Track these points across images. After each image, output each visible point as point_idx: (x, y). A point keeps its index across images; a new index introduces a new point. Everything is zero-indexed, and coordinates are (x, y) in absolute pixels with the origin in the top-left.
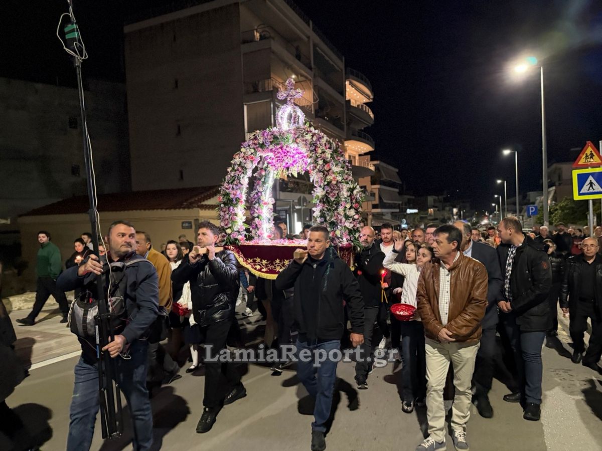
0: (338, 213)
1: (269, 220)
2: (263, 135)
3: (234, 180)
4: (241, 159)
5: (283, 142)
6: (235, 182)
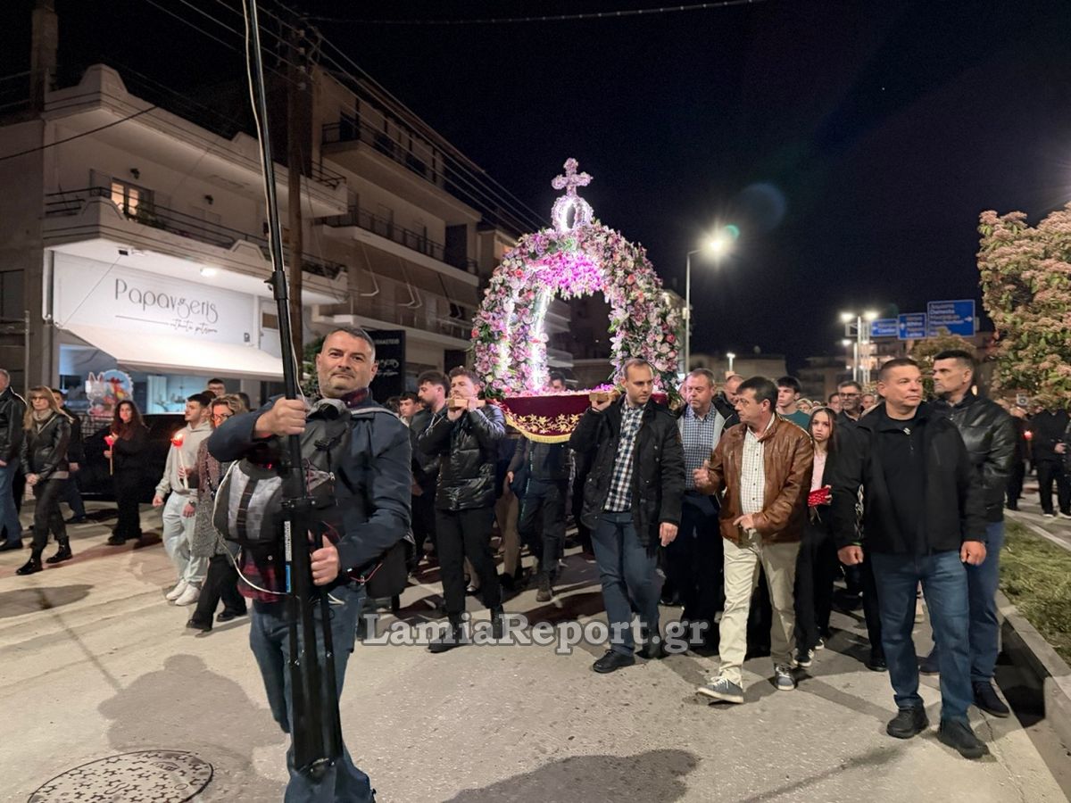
0: (647, 344)
1: (542, 366)
2: (535, 240)
3: (495, 306)
4: (505, 276)
5: (562, 249)
6: (496, 309)
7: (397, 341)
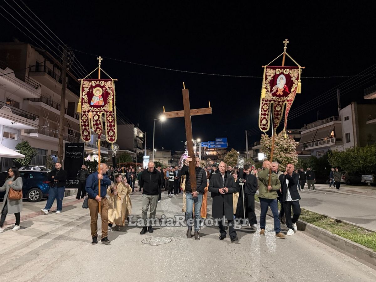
7: (82, 147)
